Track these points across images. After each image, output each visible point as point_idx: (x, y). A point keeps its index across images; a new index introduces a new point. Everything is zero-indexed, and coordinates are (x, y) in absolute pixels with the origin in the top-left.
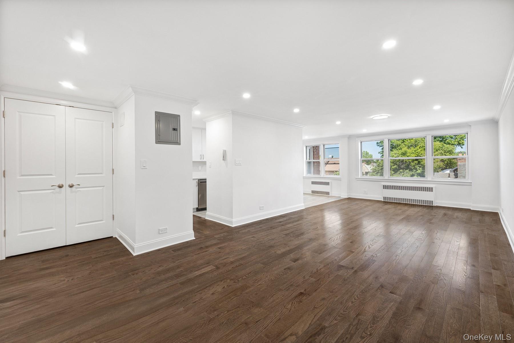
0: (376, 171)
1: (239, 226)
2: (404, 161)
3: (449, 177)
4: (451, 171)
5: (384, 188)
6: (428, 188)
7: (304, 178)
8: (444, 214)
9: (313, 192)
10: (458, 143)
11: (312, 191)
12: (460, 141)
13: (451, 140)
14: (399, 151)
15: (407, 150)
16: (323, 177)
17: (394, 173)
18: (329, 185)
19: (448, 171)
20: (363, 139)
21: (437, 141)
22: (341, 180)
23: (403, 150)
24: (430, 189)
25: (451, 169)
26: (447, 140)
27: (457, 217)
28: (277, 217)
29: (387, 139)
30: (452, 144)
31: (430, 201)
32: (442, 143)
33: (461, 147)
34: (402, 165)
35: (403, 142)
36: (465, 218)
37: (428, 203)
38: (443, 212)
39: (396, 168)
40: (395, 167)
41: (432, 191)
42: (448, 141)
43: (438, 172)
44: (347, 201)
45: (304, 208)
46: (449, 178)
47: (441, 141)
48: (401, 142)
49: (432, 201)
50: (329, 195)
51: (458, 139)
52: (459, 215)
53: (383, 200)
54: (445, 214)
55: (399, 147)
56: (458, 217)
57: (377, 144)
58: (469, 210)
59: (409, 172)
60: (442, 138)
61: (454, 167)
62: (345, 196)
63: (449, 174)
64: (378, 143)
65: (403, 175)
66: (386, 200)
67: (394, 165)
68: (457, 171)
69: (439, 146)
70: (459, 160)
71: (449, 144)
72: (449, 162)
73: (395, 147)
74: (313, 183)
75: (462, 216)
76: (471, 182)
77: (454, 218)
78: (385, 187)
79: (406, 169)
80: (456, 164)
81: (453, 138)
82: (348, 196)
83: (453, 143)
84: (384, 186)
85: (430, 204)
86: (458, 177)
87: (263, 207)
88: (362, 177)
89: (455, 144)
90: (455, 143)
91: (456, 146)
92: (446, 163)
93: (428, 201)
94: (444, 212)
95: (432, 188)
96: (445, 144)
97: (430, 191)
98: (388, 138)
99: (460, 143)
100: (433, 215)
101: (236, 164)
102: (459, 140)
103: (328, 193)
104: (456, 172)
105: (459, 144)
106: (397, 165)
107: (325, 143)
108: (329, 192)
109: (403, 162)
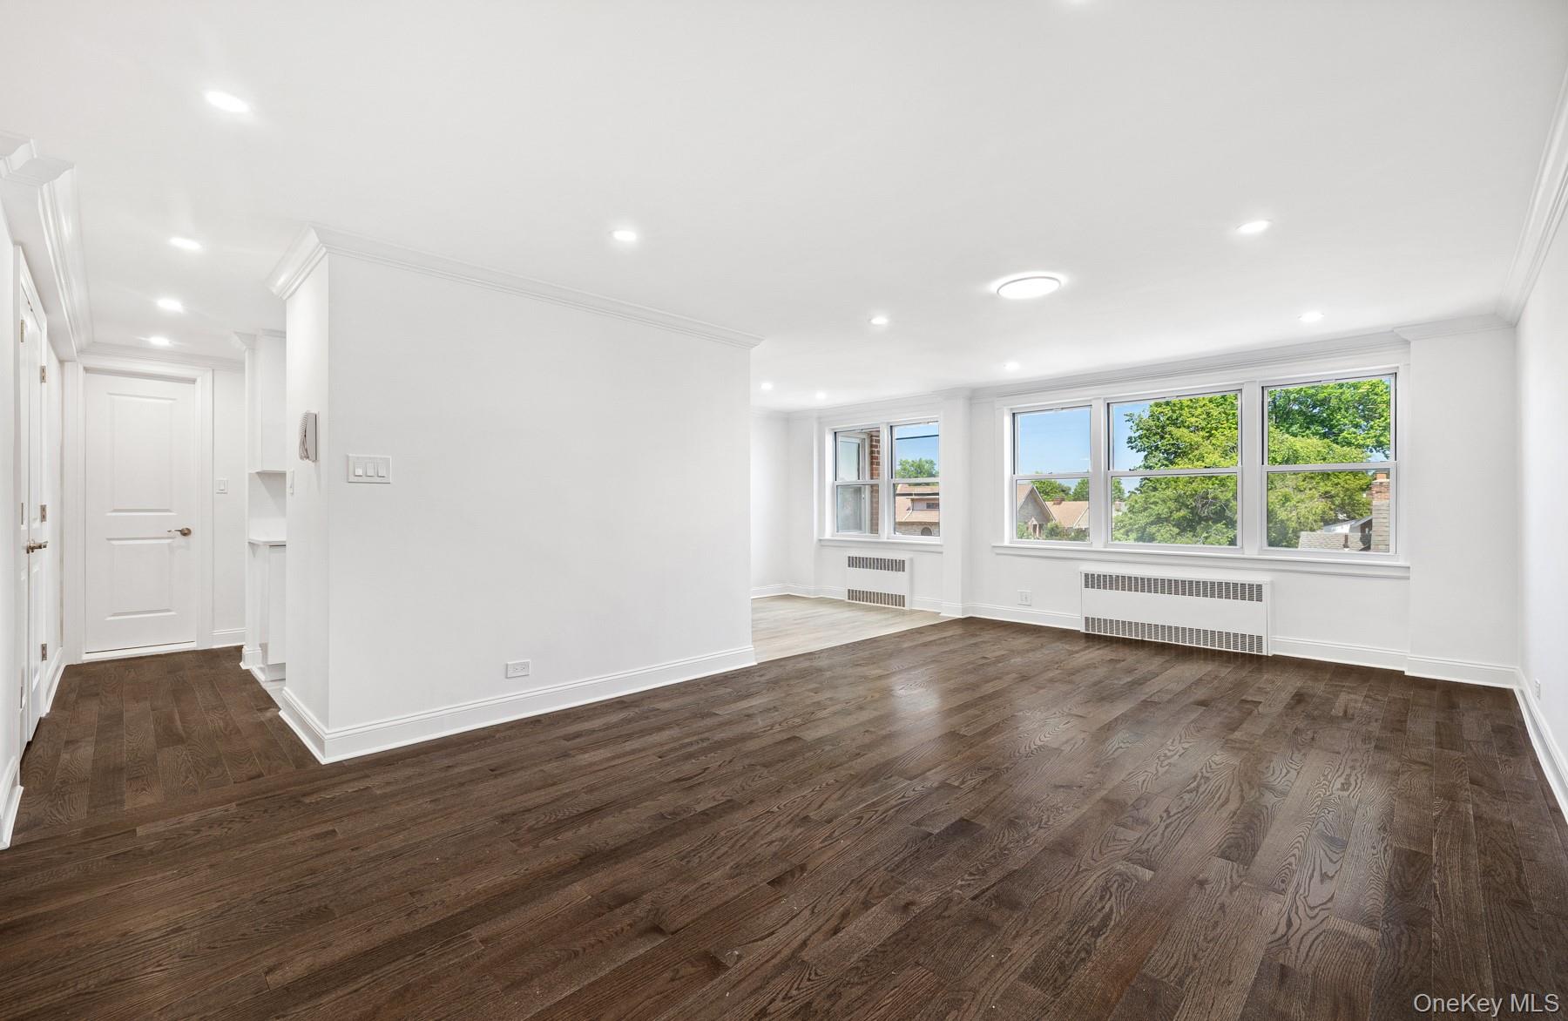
0: (1124, 526)
1: (357, 761)
2: (1210, 496)
3: (1346, 546)
4: (1352, 529)
5: (1087, 586)
6: (1243, 585)
7: (823, 543)
8: (1296, 695)
9: (853, 594)
10: (1377, 441)
11: (849, 590)
12: (1381, 435)
13: (1355, 433)
14: (1196, 463)
15: (1220, 462)
16: (886, 540)
17: (1178, 534)
18: (903, 571)
19: (1343, 529)
20: (1020, 404)
21: (1314, 434)
22: (941, 553)
23: (1207, 461)
24: (1252, 592)
25: (1353, 522)
26: (1341, 431)
27: (1345, 712)
28: (595, 708)
29: (1101, 401)
30: (1359, 446)
31: (1251, 637)
32: (1328, 441)
33: (1383, 455)
34: (1203, 506)
35: (1208, 437)
36: (1376, 720)
37: (1243, 643)
38: (1293, 683)
39: (1184, 517)
40: (1183, 513)
41: (1259, 599)
42: (1345, 434)
43: (1312, 530)
44: (958, 631)
45: (756, 664)
46: (1346, 550)
47: (1325, 436)
48: (1203, 438)
49: (1259, 638)
50: (904, 606)
51: (1376, 430)
52: (1356, 701)
53: (1083, 630)
54: (1299, 698)
55: (1196, 452)
56: (1350, 712)
57: (1128, 443)
58: (1395, 677)
59: (1225, 530)
60: (1326, 426)
61: (1362, 515)
62: (953, 610)
63: (1346, 537)
64: (1133, 440)
65: (1206, 538)
66: (1093, 629)
67: (1180, 509)
68: (1370, 529)
69: (1319, 451)
70: (1377, 492)
71: (1349, 444)
72: (1347, 501)
73: (1185, 454)
74: (854, 562)
75: (1367, 708)
76: (1407, 564)
77: (1332, 720)
78: (1092, 581)
79: (1215, 522)
80: (1369, 507)
81: (1361, 427)
82: (964, 610)
83: (1361, 442)
84: (1086, 575)
85: (1251, 648)
86: (1372, 547)
87: (525, 666)
88: (1018, 543)
89: (1368, 446)
90: (1368, 442)
91: (1371, 451)
92: (1337, 503)
93: (1243, 636)
94: (1299, 684)
95: (1259, 587)
96: (1335, 445)
97: (1251, 599)
98: (1105, 399)
99: (1381, 442)
100: (1250, 698)
101: (352, 478)
102: (1378, 433)
103: (899, 600)
104: (1367, 530)
105: (1380, 445)
106: (1187, 506)
107: (893, 420)
108: (903, 596)
109: (1207, 498)
